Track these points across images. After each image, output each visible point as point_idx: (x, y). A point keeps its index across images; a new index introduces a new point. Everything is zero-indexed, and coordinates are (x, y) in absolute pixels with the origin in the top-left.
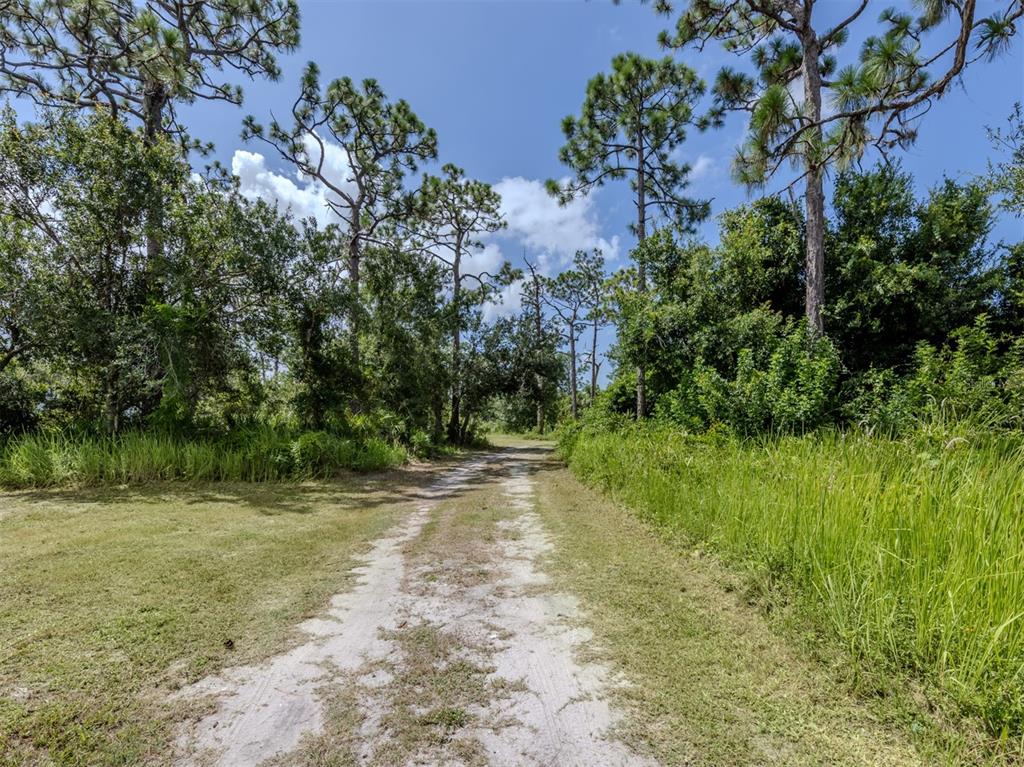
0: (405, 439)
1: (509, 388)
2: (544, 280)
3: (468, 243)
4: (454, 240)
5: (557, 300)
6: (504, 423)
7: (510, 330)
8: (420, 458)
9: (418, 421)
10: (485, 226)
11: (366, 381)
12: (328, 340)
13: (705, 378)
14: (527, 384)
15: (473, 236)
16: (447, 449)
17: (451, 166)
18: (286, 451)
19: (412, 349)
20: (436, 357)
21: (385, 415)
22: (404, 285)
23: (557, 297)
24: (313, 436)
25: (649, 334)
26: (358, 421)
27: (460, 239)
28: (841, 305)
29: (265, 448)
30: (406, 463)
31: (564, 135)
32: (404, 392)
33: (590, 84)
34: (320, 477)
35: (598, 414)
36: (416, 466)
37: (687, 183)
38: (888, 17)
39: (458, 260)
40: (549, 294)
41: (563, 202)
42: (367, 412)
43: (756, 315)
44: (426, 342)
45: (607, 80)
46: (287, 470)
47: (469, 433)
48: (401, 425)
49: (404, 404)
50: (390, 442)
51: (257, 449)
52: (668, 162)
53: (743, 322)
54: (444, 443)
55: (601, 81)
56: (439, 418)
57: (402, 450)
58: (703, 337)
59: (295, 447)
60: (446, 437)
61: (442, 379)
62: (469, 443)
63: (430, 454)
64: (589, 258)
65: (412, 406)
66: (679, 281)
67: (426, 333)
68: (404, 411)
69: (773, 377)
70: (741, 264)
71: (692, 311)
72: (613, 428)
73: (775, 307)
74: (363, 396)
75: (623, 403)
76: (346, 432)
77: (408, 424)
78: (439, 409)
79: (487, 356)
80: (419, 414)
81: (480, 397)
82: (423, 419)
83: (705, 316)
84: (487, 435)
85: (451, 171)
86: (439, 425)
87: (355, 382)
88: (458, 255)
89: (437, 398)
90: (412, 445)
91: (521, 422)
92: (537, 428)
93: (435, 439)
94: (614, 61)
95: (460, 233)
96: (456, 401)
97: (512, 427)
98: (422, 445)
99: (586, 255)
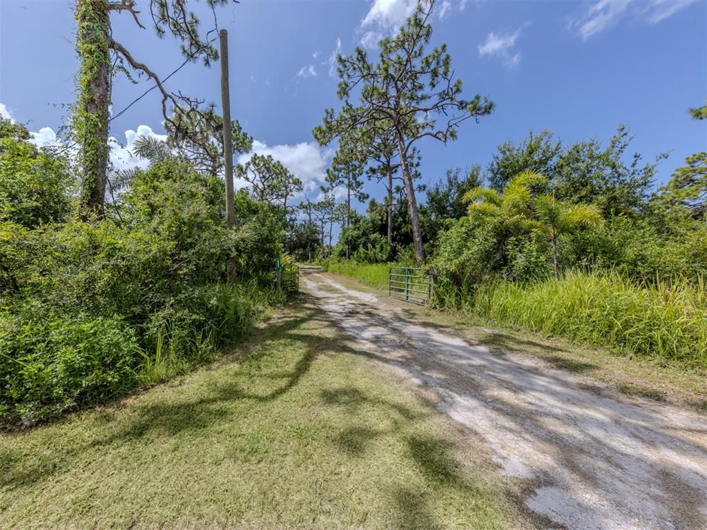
13: (362, 250)
25: (350, 238)
28: (395, 233)
35: (334, 256)
43: (375, 235)
53: (373, 236)
58: (363, 240)
66: (358, 226)
69: (378, 250)
70: (373, 222)
71: (361, 233)
72: (339, 261)
73: (380, 233)
75: (342, 254)
83: (364, 234)
92: (309, 261)
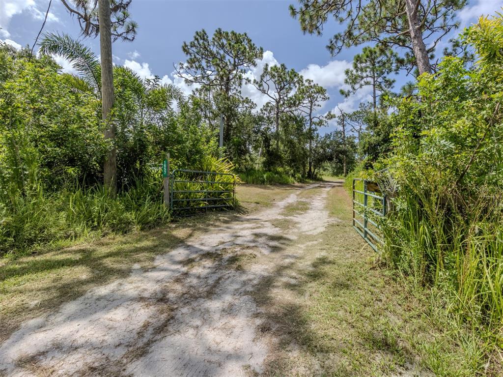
0: (293, 176)
1: (330, 159)
2: (347, 115)
3: (315, 105)
4: (309, 104)
5: (353, 122)
6: (331, 172)
7: (330, 138)
8: (298, 182)
9: (297, 170)
10: (321, 99)
11: (282, 157)
12: (272, 146)
14: (336, 158)
15: (317, 103)
16: (307, 180)
17: (309, 80)
18: (263, 177)
19: (295, 146)
20: (303, 149)
21: (288, 168)
22: (292, 125)
23: (353, 121)
24: (269, 173)
26: (280, 169)
27: (311, 105)
29: (257, 176)
30: (294, 183)
31: (346, 75)
32: (293, 161)
33: (355, 57)
34: (271, 185)
36: (297, 184)
37: (393, 87)
38: (451, 41)
39: (311, 112)
40: (349, 120)
41: (346, 96)
42: (282, 167)
44: (300, 144)
45: (361, 56)
46: (263, 182)
47: (315, 175)
48: (292, 171)
49: (293, 164)
50: (289, 176)
51: (256, 176)
52: (387, 79)
54: (306, 178)
55: (359, 56)
56: (304, 170)
57: (293, 179)
59: (265, 176)
60: (306, 176)
61: (305, 155)
62: (315, 179)
63: (301, 181)
64: (366, 105)
65: (295, 165)
67: (300, 140)
68: (293, 166)
74: (281, 162)
76: (277, 173)
77: (294, 171)
78: (304, 166)
79: (322, 148)
80: (298, 168)
81: (319, 162)
82: (299, 170)
84: (322, 176)
85: (308, 81)
86: (304, 173)
87: (279, 158)
88: (311, 110)
89: (304, 162)
90: (296, 178)
91: (338, 172)
92: (344, 175)
93: (303, 176)
94: (363, 49)
95: (311, 102)
96: (310, 163)
97: (336, 174)
98: (299, 178)
99: (364, 104)
